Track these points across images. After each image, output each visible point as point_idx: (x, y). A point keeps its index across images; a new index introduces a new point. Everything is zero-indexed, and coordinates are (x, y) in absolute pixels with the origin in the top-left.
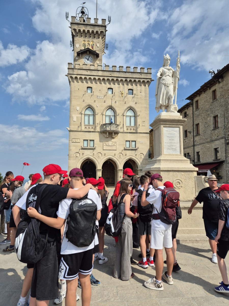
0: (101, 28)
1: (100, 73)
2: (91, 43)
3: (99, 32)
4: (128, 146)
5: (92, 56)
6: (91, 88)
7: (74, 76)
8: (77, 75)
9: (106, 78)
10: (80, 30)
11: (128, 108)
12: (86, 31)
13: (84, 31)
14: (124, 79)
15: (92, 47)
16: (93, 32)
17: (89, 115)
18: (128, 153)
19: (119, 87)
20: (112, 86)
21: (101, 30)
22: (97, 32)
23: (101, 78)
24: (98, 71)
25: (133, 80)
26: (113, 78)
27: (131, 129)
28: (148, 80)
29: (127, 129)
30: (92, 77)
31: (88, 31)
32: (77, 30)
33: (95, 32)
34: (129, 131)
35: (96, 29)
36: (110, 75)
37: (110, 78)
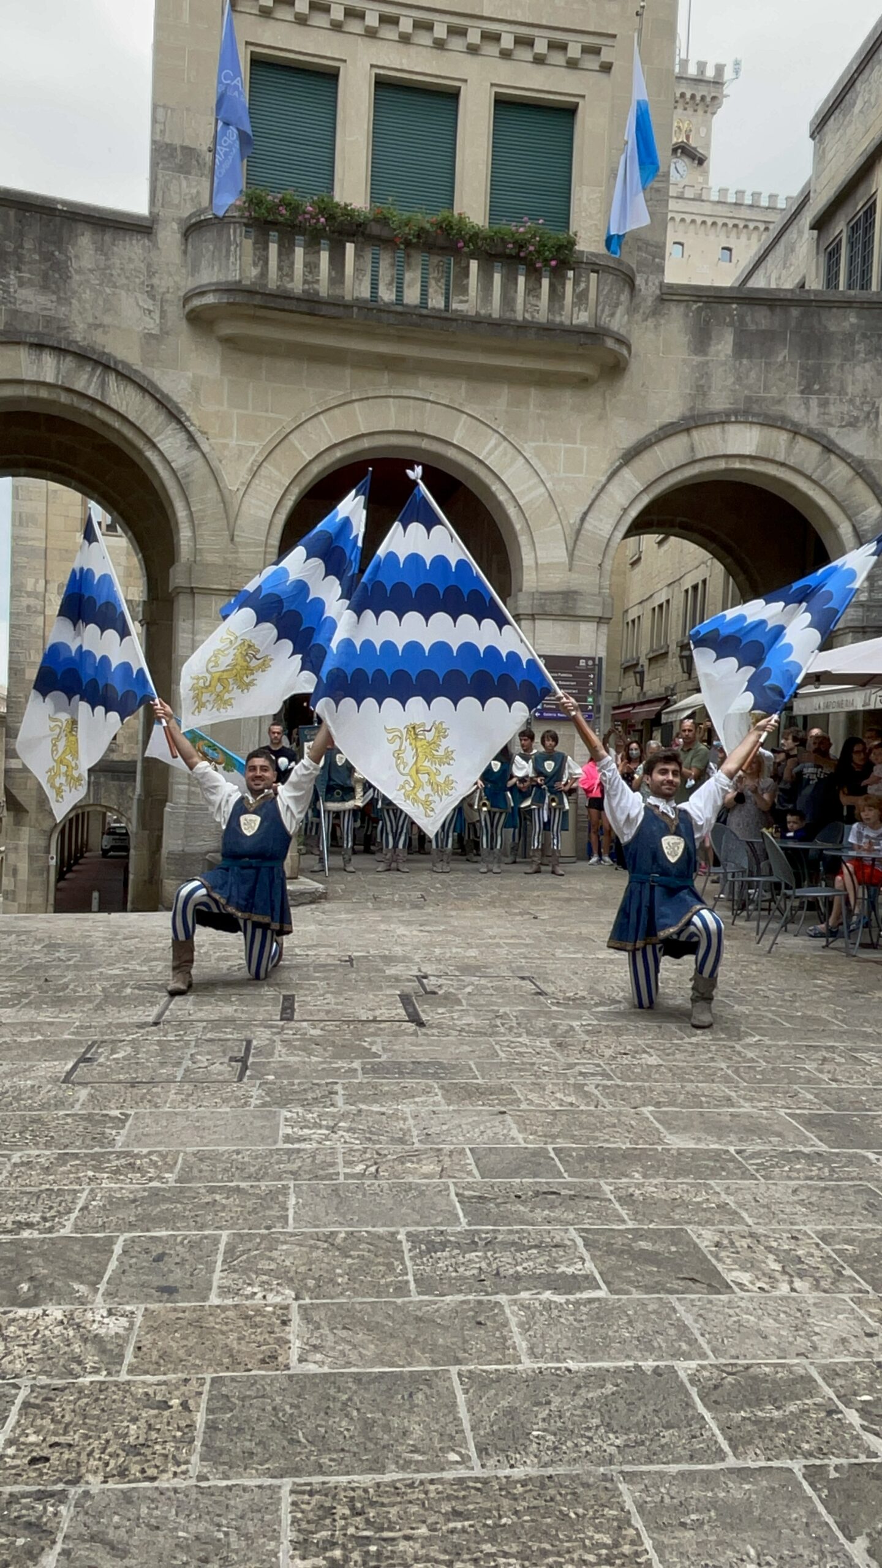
0: (712, 89)
2: (685, 126)
3: (708, 99)
5: (686, 160)
6: (682, 244)
9: (720, 222)
12: (678, 95)
14: (762, 227)
15: (688, 137)
16: (693, 97)
19: (748, 247)
20: (732, 242)
21: (713, 94)
22: (703, 97)
23: (709, 221)
24: (703, 201)
26: (736, 222)
30: (688, 218)
31: (683, 95)
33: (698, 98)
35: (701, 91)
36: (731, 215)
37: (730, 223)
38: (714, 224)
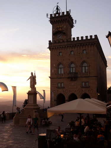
1: (66, 43)
4: (83, 85)
7: (52, 48)
8: (54, 46)
10: (54, 21)
11: (83, 62)
12: (58, 21)
13: (57, 21)
14: (79, 45)
17: (61, 68)
18: (84, 89)
19: (77, 50)
20: (73, 49)
22: (64, 20)
23: (66, 46)
24: (64, 42)
25: (85, 44)
27: (85, 75)
28: (95, 43)
29: (83, 75)
30: (61, 47)
32: (53, 22)
33: (62, 20)
34: (84, 76)
35: (63, 18)
37: (72, 45)
38: (68, 47)
